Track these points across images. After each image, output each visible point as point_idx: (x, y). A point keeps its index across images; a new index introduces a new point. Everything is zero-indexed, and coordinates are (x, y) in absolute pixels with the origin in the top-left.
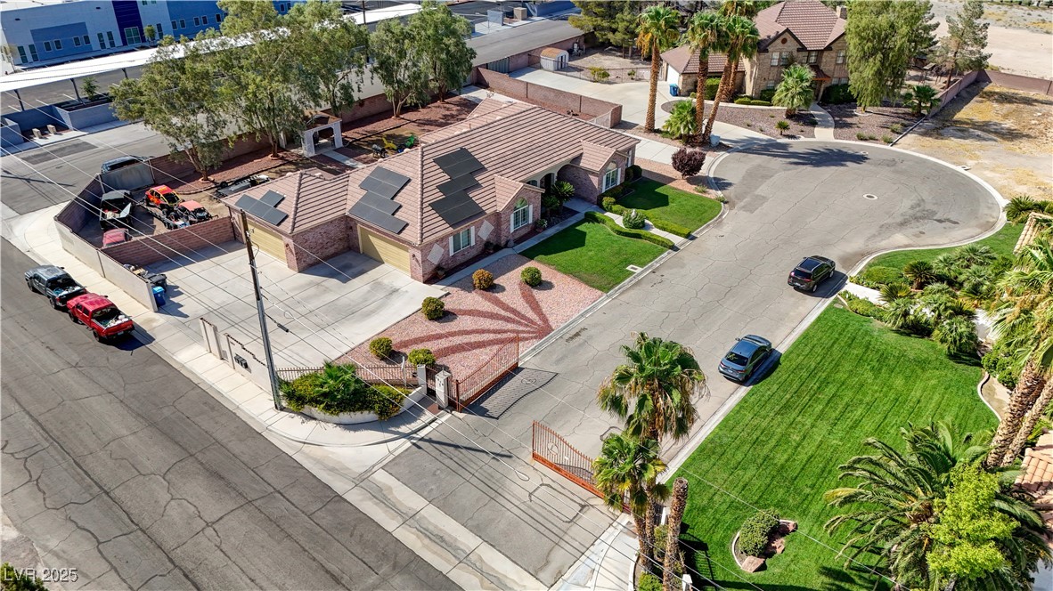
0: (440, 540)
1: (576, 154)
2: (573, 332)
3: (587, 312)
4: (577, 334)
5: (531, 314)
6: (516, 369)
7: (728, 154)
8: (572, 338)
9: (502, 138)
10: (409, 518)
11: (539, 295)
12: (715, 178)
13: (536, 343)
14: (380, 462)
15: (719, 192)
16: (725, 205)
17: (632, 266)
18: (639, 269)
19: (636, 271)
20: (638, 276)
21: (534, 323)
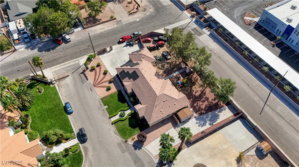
0: (65, 65)
1: (142, 104)
2: (92, 90)
3: (97, 94)
4: (91, 90)
5: (99, 86)
6: (87, 80)
7: (156, 163)
9: (144, 85)
10: (69, 63)
11: (105, 89)
12: (141, 148)
13: (92, 84)
14: (80, 62)
15: (132, 144)
16: (124, 140)
17: (107, 107)
18: (105, 108)
19: (105, 107)
20: (103, 106)
21: (97, 85)
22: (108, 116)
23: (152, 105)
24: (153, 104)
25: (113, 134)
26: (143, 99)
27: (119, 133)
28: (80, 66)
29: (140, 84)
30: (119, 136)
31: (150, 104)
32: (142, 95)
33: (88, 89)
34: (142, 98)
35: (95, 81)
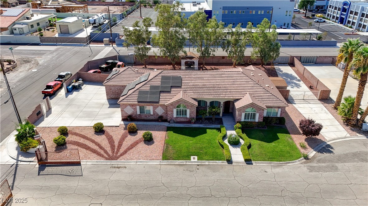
2: (119, 166)
4: (119, 168)
5: (121, 151)
6: (78, 164)
8: (115, 167)
13: (103, 162)
15: (315, 152)
16: (302, 160)
17: (196, 157)
18: (196, 160)
19: (192, 160)
20: (189, 162)
21: (117, 153)
22: (223, 162)
23: (252, 86)
24: (253, 84)
25: (278, 170)
26: (231, 92)
27: (281, 161)
28: (14, 166)
29: (197, 82)
30: (289, 163)
31: (250, 87)
32: (220, 90)
33: (111, 172)
34: (229, 92)
35: (102, 152)
